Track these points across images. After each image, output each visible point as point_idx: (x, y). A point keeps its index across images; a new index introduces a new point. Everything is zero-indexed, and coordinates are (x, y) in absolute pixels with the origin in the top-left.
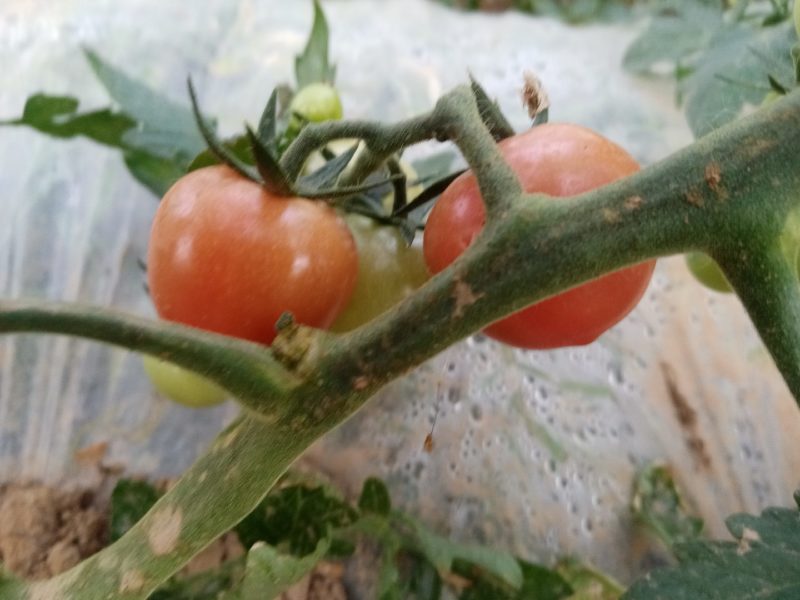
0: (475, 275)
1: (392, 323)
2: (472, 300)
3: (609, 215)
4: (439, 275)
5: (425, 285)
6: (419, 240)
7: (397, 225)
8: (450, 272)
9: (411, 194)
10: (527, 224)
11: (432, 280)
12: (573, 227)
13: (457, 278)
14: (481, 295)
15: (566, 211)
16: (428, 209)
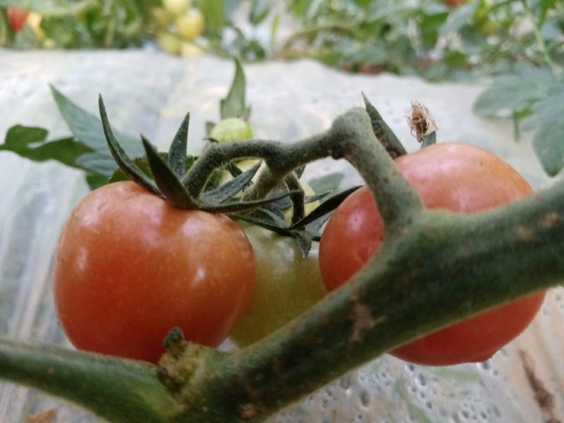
0: (374, 295)
1: (283, 345)
2: (371, 323)
3: (523, 233)
4: (334, 293)
5: (320, 303)
6: (315, 250)
7: (294, 236)
8: (347, 290)
9: (309, 208)
10: (432, 241)
11: (327, 298)
12: (483, 246)
13: (354, 298)
14: (382, 319)
15: (473, 229)
16: (324, 222)
